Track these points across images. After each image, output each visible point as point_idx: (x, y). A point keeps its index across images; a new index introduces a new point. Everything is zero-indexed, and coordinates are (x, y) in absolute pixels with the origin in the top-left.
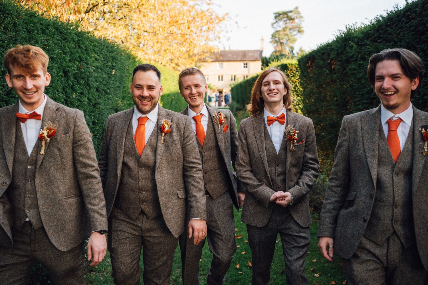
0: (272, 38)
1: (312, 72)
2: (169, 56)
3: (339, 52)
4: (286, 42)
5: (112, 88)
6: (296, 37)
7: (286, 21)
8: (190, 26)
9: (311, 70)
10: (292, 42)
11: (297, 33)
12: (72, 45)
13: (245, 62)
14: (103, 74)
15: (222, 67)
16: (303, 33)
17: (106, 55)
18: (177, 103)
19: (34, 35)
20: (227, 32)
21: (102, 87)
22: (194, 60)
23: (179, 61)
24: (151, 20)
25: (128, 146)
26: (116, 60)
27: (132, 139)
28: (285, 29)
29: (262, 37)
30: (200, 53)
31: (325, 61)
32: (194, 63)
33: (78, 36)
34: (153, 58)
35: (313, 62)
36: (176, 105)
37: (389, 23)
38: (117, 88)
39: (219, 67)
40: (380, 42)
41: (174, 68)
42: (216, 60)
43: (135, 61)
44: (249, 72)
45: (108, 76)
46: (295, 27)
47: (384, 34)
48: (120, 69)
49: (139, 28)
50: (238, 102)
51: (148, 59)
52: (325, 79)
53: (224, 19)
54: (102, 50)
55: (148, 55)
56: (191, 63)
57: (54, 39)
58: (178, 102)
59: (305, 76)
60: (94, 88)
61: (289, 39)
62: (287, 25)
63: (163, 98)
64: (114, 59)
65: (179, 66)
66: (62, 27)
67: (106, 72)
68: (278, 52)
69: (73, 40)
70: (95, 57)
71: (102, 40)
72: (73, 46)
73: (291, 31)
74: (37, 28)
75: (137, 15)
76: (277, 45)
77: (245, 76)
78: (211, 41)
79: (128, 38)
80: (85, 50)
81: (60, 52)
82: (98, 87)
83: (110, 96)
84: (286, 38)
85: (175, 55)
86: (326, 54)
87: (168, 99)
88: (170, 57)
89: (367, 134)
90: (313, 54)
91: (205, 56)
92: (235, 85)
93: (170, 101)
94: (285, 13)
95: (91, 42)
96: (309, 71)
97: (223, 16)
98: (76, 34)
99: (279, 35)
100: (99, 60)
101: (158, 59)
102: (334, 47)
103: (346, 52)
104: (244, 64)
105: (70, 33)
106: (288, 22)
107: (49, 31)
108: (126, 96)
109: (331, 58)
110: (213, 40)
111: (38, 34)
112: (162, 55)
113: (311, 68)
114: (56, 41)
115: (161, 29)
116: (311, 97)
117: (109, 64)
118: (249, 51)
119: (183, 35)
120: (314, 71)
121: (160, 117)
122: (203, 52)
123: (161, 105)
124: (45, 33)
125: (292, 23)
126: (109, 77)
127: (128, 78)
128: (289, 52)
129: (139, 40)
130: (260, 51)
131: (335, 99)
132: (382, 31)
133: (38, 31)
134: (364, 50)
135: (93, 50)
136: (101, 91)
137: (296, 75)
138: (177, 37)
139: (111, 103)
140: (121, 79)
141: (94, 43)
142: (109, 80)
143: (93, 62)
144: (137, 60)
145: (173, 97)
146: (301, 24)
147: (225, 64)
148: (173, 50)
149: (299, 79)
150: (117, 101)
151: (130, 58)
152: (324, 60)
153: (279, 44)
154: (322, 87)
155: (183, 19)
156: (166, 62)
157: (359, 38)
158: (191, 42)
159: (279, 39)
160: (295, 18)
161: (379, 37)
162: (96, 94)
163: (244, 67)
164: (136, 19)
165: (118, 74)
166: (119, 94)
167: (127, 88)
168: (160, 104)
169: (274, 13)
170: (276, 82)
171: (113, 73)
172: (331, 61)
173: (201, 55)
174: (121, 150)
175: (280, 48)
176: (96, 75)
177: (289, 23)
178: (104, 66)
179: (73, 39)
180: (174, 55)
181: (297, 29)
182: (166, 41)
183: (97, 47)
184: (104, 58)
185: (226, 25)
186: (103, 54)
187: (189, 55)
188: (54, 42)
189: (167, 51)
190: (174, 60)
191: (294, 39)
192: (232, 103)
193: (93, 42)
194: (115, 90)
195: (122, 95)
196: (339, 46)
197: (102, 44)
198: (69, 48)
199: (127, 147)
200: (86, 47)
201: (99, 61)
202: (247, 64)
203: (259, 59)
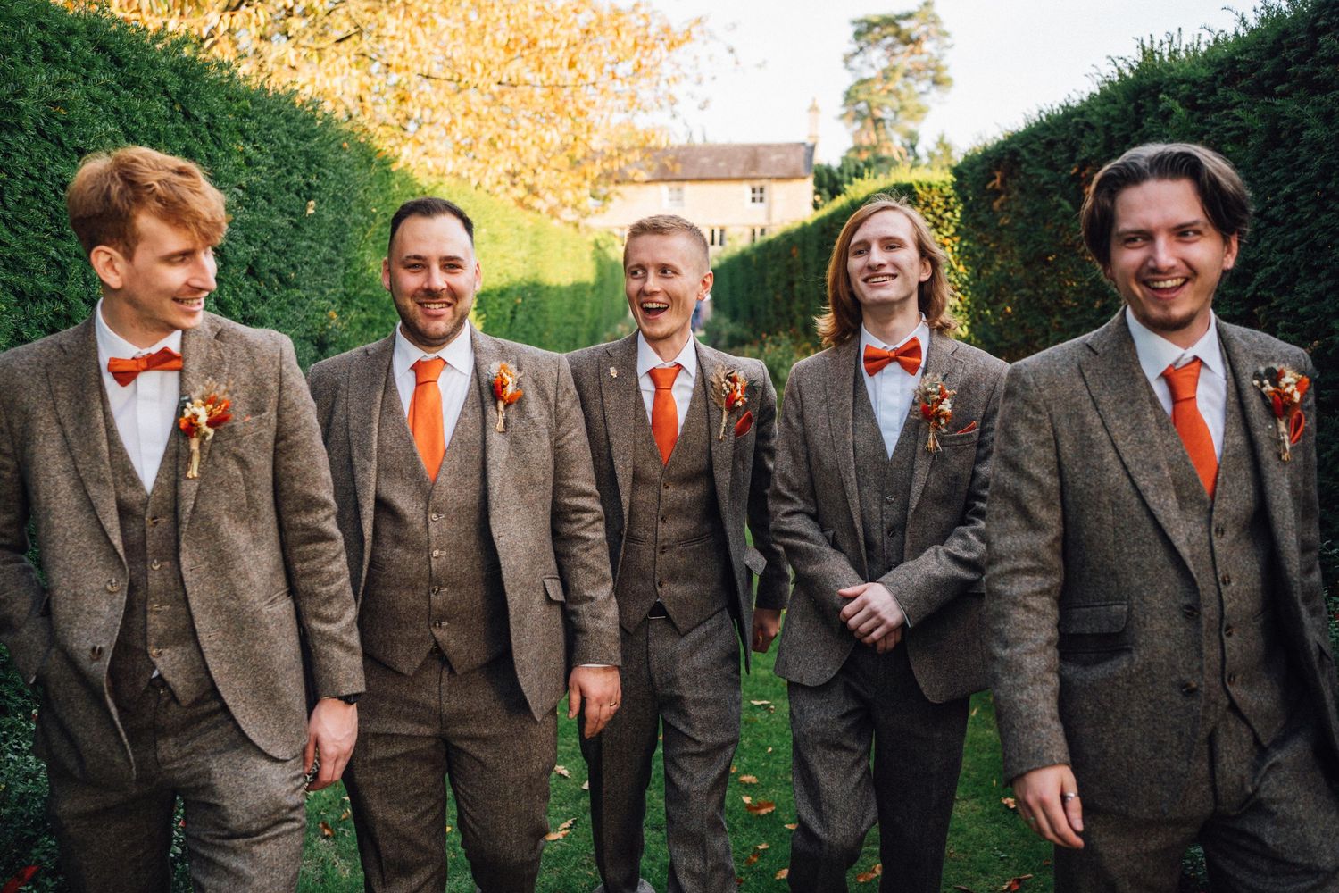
0: (845, 105)
1: (1009, 211)
2: (505, 162)
3: (1116, 134)
4: (891, 116)
5: (307, 263)
6: (926, 100)
7: (891, 46)
8: (574, 59)
9: (1002, 205)
10: (911, 117)
11: (929, 88)
12: (159, 107)
13: (757, 184)
14: (271, 216)
15: (679, 199)
16: (951, 86)
17: (285, 147)
18: (530, 319)
19: (12, 63)
20: (700, 82)
21: (268, 260)
22: (589, 176)
23: (536, 179)
24: (445, 37)
25: (392, 449)
26: (319, 165)
27: (404, 427)
28: (891, 74)
29: (814, 100)
30: (608, 152)
31: (1057, 170)
32: (588, 184)
33: (183, 75)
34: (450, 167)
35: (1009, 174)
36: (528, 327)
37: (1321, 23)
38: (324, 266)
39: (671, 200)
40: (1283, 95)
41: (520, 202)
42: (658, 177)
43: (387, 173)
44: (769, 217)
45: (291, 222)
46: (921, 67)
47: (1300, 60)
48: (335, 197)
49: (404, 64)
50: (734, 316)
51: (435, 171)
52: (1057, 233)
53: (688, 36)
54: (269, 129)
55: (433, 156)
56: (579, 186)
57: (90, 82)
58: (534, 316)
59: (981, 226)
60: (240, 263)
61: (902, 108)
62: (896, 61)
63: (483, 299)
64: (314, 162)
65: (536, 194)
66: (121, 41)
67: (285, 207)
68: (867, 149)
69: (162, 89)
70: (243, 152)
71: (271, 94)
72: (165, 111)
73: (910, 81)
74: (22, 40)
75: (397, 18)
76: (863, 127)
77: (758, 231)
78: (646, 111)
79: (368, 99)
80: (209, 127)
81: (111, 129)
82: (256, 261)
83: (299, 293)
84: (893, 102)
85: (523, 159)
86: (1060, 146)
87: (500, 305)
88: (509, 166)
89: (1118, 418)
90: (1014, 146)
91: (626, 161)
92: (723, 261)
93: (508, 315)
94: (890, 22)
95: (230, 99)
96: (996, 205)
97: (686, 27)
98: (175, 70)
99: (871, 94)
100: (259, 164)
101: (469, 170)
102: (1095, 118)
103: (1140, 135)
104: (753, 191)
105: (153, 65)
106: (899, 49)
107: (74, 54)
108: (356, 294)
109: (1080, 157)
110: (652, 108)
111: (26, 61)
112: (480, 156)
113: (1003, 197)
114: (97, 92)
115: (478, 67)
116: (1003, 297)
117: (296, 178)
118: (769, 147)
119: (553, 89)
120: (1015, 206)
121: (482, 357)
122: (620, 149)
123: (478, 326)
124: (56, 61)
125: (912, 52)
126: (296, 226)
127: (365, 232)
128: (903, 151)
129: (404, 107)
130: (807, 147)
131: (1098, 304)
132: (1291, 55)
133: (28, 49)
134: (1216, 125)
135: (237, 127)
136: (267, 275)
137: (946, 222)
138: (531, 96)
139: (302, 317)
140: (339, 235)
141: (242, 103)
142: (293, 237)
143: (238, 171)
144: (394, 168)
145: (520, 300)
146: (941, 57)
147: (688, 188)
148: (520, 141)
149: (953, 235)
150: (323, 311)
151: (370, 161)
152: (1051, 165)
153: (869, 123)
154: (1047, 263)
155: (552, 35)
156: (495, 180)
157: (1194, 83)
158: (581, 113)
159: (869, 107)
160: (924, 38)
161: (1280, 76)
162: (247, 284)
163: (753, 200)
164: (392, 32)
165: (329, 217)
166: (330, 287)
167: (358, 267)
168: (473, 322)
169: (854, 23)
170: (890, 244)
171: (311, 211)
172: (1082, 169)
173: (611, 157)
174: (370, 459)
175: (873, 136)
176: (247, 217)
177: (903, 52)
178: (276, 189)
179: (161, 83)
180: (520, 157)
181: (931, 73)
182: (495, 111)
183: (251, 118)
184: (276, 157)
185: (696, 58)
186: (271, 142)
187: (571, 158)
188: (88, 93)
189: (500, 145)
190: (523, 176)
191: (919, 105)
192: (715, 321)
193: (238, 101)
194: (317, 273)
195: (342, 289)
196: (1113, 113)
197: (269, 108)
198: (148, 118)
199: (387, 451)
200: (212, 115)
201: (260, 168)
202: (761, 190)
203: (803, 174)
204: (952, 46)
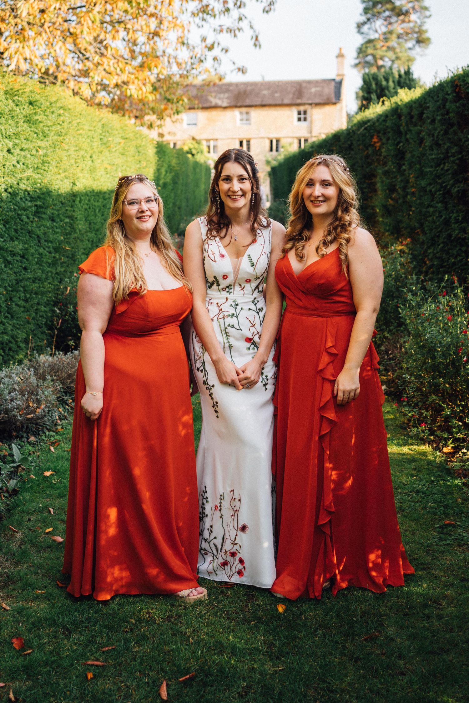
0: (358, 57)
4: (389, 63)
6: (412, 53)
7: (389, 17)
11: (414, 46)
13: (302, 108)
15: (247, 119)
16: (428, 45)
28: (389, 36)
29: (341, 49)
39: (241, 120)
42: (233, 104)
44: (310, 131)
46: (409, 31)
61: (398, 58)
62: (392, 28)
73: (402, 40)
77: (303, 140)
84: (390, 54)
92: (279, 162)
99: (376, 49)
104: (299, 113)
106: (394, 19)
118: (309, 82)
125: (403, 21)
130: (336, 83)
146: (423, 23)
147: (255, 113)
159: (375, 58)
160: (411, 11)
163: (299, 119)
177: (397, 21)
181: (415, 35)
191: (408, 56)
202: (305, 113)
203: (334, 101)
204: (430, 16)
